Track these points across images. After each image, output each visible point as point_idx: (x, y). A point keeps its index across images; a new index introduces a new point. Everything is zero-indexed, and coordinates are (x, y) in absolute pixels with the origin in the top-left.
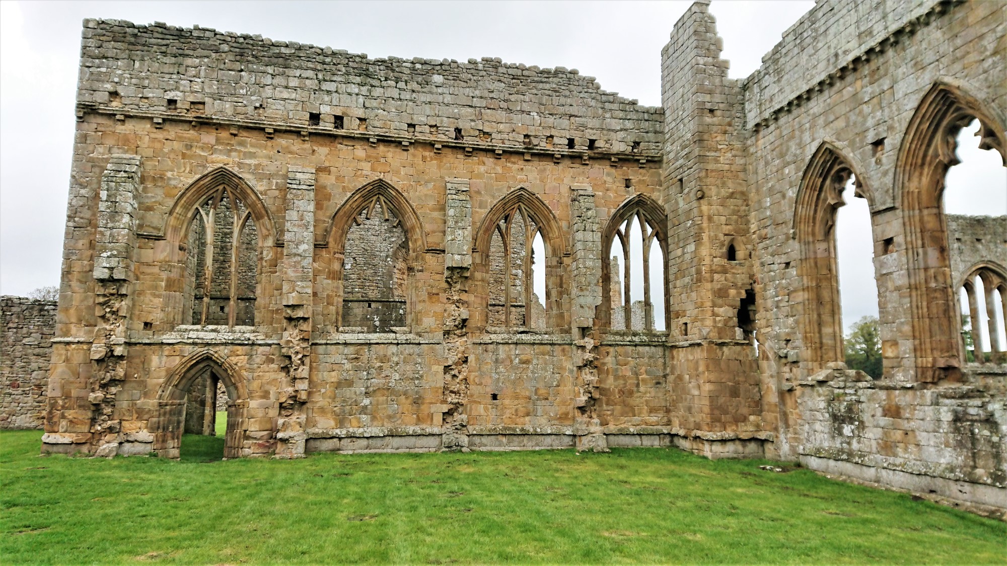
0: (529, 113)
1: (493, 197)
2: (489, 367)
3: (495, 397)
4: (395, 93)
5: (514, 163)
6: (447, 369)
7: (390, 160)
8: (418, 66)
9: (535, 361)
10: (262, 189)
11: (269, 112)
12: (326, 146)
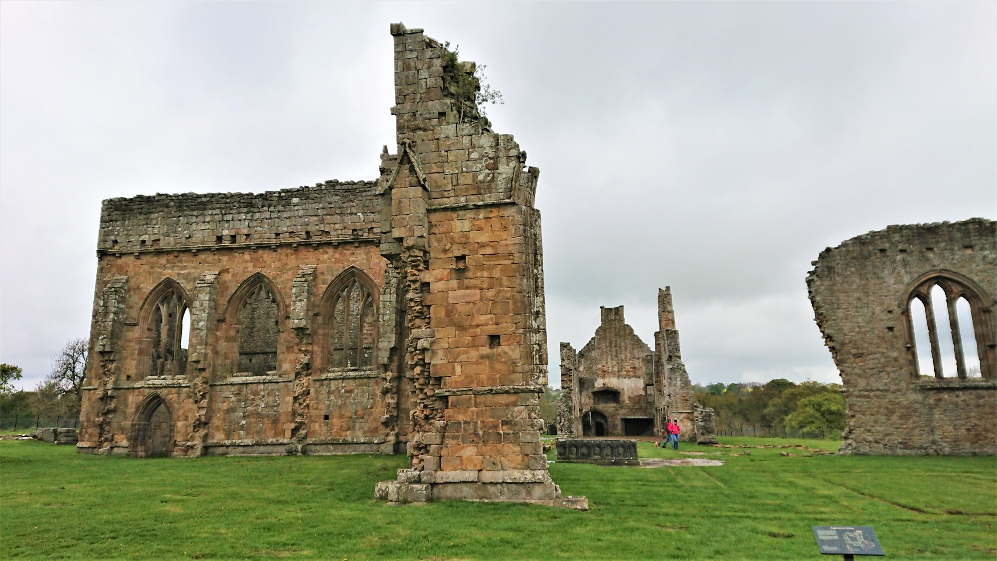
0: (356, 214)
1: (333, 275)
2: (323, 396)
3: (327, 417)
4: (267, 215)
5: (348, 250)
6: (296, 398)
7: (265, 259)
8: (283, 194)
9: (356, 391)
10: (189, 288)
11: (193, 239)
12: (227, 255)
